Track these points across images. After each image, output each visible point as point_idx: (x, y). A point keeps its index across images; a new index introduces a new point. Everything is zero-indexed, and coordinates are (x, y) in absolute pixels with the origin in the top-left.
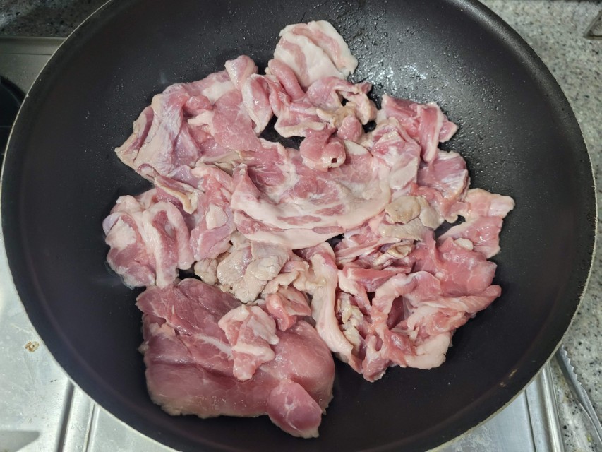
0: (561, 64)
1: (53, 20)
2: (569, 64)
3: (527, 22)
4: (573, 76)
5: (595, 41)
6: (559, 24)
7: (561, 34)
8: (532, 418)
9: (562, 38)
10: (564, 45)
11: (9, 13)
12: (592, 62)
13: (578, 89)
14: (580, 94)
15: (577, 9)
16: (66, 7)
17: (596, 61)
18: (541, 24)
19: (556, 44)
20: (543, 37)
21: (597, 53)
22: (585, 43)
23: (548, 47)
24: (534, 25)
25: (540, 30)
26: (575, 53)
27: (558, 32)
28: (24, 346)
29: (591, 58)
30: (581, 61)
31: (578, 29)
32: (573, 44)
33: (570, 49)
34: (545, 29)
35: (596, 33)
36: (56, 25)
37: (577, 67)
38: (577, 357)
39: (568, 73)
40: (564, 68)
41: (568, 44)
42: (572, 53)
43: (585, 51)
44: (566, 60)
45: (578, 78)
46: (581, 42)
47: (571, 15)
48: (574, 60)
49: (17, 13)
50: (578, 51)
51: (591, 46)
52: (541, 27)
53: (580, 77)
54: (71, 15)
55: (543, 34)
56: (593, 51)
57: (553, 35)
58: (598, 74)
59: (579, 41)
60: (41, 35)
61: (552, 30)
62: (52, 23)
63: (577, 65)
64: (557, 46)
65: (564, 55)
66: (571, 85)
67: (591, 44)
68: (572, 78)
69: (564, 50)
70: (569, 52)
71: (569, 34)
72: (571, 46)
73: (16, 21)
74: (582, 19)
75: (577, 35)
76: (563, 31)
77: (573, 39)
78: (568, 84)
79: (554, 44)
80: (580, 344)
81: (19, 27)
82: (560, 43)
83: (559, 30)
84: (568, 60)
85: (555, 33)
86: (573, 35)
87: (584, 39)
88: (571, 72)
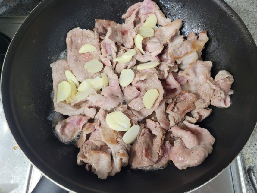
0: (246, 19)
1: (25, 8)
2: (250, 19)
3: (231, 1)
4: (252, 25)
6: (246, 2)
7: (247, 6)
9: (247, 8)
10: (248, 11)
11: (6, 6)
13: (254, 30)
14: (255, 32)
16: (30, 3)
19: (244, 10)
20: (238, 7)
23: (241, 12)
24: (234, 2)
25: (237, 5)
26: (253, 14)
27: (245, 5)
28: (12, 148)
30: (255, 17)
31: (254, 3)
32: (252, 10)
33: (250, 12)
34: (239, 4)
36: (26, 11)
37: (254, 21)
38: (254, 150)
39: (250, 23)
40: (248, 21)
41: (250, 10)
42: (252, 14)
44: (249, 17)
45: (254, 25)
46: (256, 9)
48: (252, 17)
49: (10, 6)
50: (254, 13)
52: (237, 3)
53: (255, 25)
54: (32, 6)
55: (238, 6)
57: (243, 6)
59: (255, 9)
60: (20, 15)
61: (242, 4)
62: (24, 10)
63: (254, 19)
64: (245, 11)
65: (248, 15)
66: (251, 28)
68: (251, 25)
69: (248, 13)
70: (250, 14)
71: (250, 6)
72: (251, 11)
73: (9, 10)
75: (254, 6)
76: (247, 5)
77: (252, 8)
78: (250, 28)
79: (243, 10)
80: (256, 144)
81: (11, 12)
82: (246, 10)
83: (245, 4)
84: (250, 17)
85: (244, 6)
86: (252, 6)
88: (251, 23)
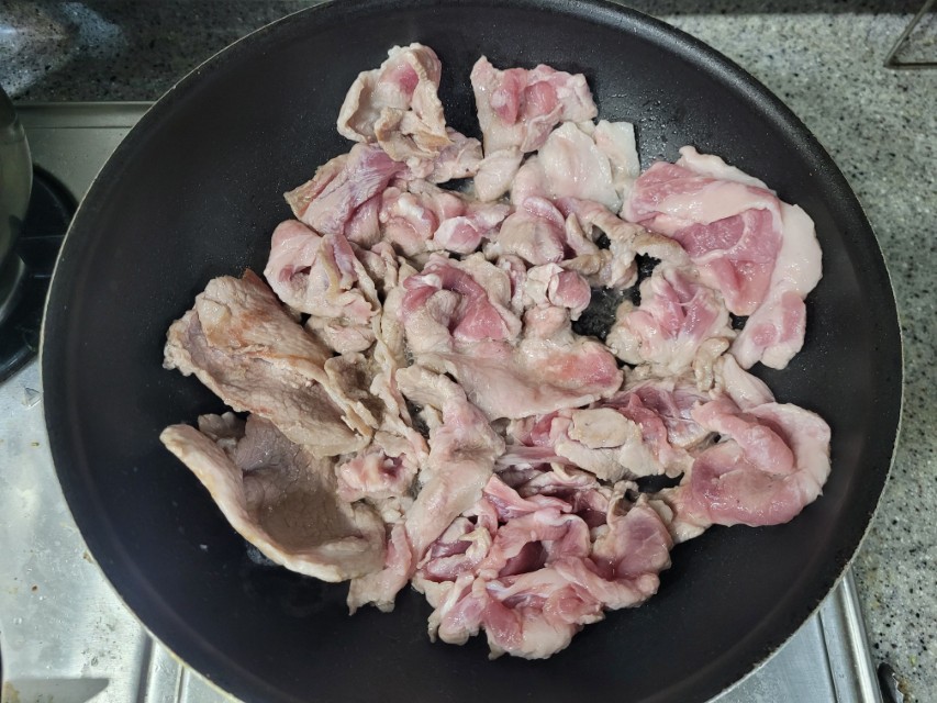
0: (852, 108)
1: (100, 75)
2: (863, 107)
3: (799, 48)
4: (871, 126)
5: (901, 72)
6: (848, 49)
7: (852, 64)
8: (826, 633)
9: (853, 69)
10: (856, 80)
11: (34, 67)
12: (899, 103)
13: (878, 144)
14: (881, 152)
15: (873, 24)
16: (118, 55)
17: (903, 102)
18: (820, 51)
19: (844, 79)
20: (825, 69)
21: (905, 89)
22: (887, 75)
23: (833, 86)
24: (809, 52)
25: (818, 60)
26: (872, 92)
27: (846, 60)
29: (897, 97)
30: (881, 102)
31: (876, 54)
32: (869, 77)
33: (864, 85)
34: (826, 57)
35: (902, 59)
36: (106, 83)
37: (876, 112)
38: (890, 542)
39: (863, 121)
40: (856, 114)
41: (861, 78)
42: (868, 91)
43: (887, 87)
44: (858, 102)
45: (878, 128)
46: (881, 73)
47: (864, 35)
48: (871, 101)
49: (47, 68)
50: (877, 88)
51: (895, 80)
52: (820, 55)
53: (882, 126)
54: (126, 67)
55: (823, 65)
56: (899, 86)
57: (838, 65)
58: (908, 121)
59: (878, 72)
60: (83, 99)
61: (837, 58)
62: (99, 81)
63: (876, 109)
64: (845, 82)
65: (856, 94)
66: (868, 139)
67: (895, 76)
68: (868, 129)
69: (856, 87)
70: (864, 90)
71: (862, 64)
72: (865, 81)
73: (45, 79)
74: (881, 40)
75: (874, 64)
76: (853, 59)
77: (868, 70)
78: (864, 138)
79: (840, 78)
80: (895, 522)
81: (51, 88)
82: (850, 76)
83: (847, 57)
84: (863, 101)
85: (842, 63)
86: (869, 64)
87: (886, 70)
88: (867, 119)
